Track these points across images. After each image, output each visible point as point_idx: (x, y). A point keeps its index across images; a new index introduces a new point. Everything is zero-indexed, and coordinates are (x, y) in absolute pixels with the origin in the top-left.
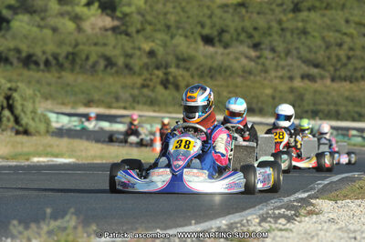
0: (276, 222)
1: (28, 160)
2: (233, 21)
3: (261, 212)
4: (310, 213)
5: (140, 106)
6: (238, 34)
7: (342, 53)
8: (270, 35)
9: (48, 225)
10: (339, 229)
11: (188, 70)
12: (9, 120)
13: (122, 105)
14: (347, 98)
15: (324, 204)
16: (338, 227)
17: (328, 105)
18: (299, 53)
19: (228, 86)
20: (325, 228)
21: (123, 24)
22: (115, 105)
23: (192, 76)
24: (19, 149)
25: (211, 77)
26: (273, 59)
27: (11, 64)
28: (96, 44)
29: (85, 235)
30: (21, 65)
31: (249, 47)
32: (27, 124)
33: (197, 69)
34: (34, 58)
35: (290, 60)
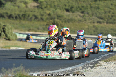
0: (87, 69)
1: (9, 48)
2: (75, 4)
3: (83, 65)
4: (99, 66)
5: (45, 31)
6: (77, 9)
7: (110, 15)
8: (87, 9)
9: (14, 69)
10: (107, 71)
11: (61, 20)
12: (3, 35)
13: (40, 31)
14: (112, 29)
15: (103, 63)
16: (107, 70)
17: (105, 31)
18: (96, 14)
19: (73, 25)
20: (103, 70)
21: (41, 5)
22: (37, 31)
23: (62, 22)
24: (7, 45)
25: (68, 22)
26: (88, 16)
27: (5, 17)
28: (32, 11)
29: (26, 72)
30: (8, 18)
31: (80, 13)
32: (9, 37)
33: (64, 19)
34: (12, 16)
35: (93, 17)
